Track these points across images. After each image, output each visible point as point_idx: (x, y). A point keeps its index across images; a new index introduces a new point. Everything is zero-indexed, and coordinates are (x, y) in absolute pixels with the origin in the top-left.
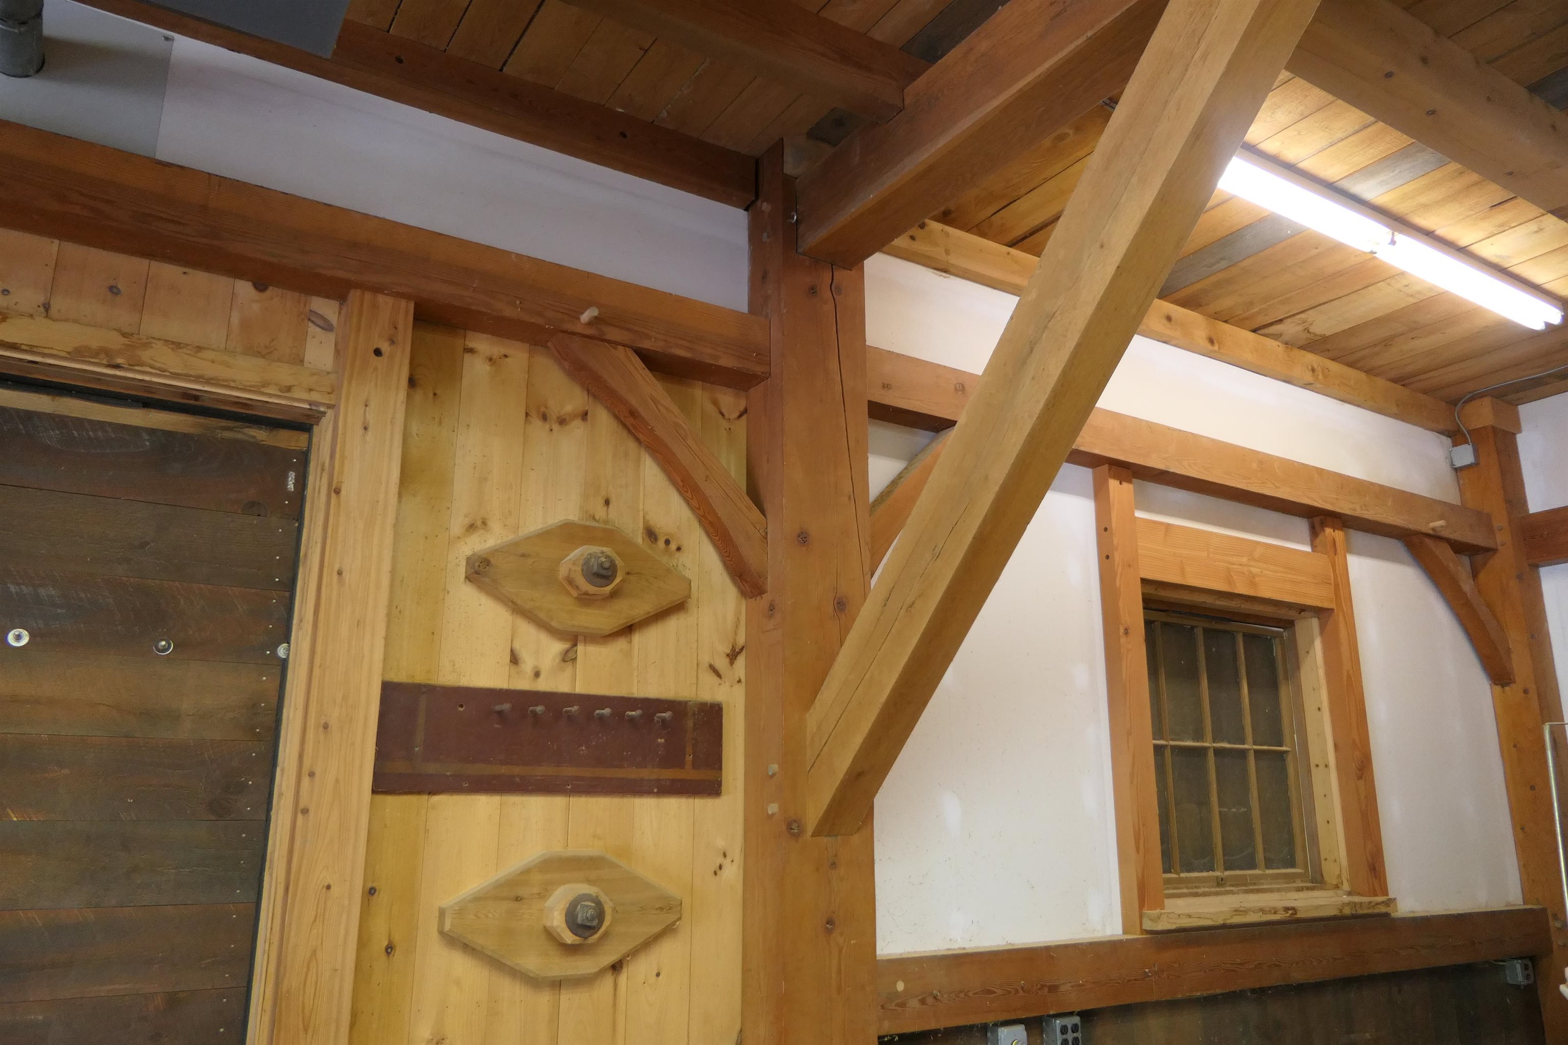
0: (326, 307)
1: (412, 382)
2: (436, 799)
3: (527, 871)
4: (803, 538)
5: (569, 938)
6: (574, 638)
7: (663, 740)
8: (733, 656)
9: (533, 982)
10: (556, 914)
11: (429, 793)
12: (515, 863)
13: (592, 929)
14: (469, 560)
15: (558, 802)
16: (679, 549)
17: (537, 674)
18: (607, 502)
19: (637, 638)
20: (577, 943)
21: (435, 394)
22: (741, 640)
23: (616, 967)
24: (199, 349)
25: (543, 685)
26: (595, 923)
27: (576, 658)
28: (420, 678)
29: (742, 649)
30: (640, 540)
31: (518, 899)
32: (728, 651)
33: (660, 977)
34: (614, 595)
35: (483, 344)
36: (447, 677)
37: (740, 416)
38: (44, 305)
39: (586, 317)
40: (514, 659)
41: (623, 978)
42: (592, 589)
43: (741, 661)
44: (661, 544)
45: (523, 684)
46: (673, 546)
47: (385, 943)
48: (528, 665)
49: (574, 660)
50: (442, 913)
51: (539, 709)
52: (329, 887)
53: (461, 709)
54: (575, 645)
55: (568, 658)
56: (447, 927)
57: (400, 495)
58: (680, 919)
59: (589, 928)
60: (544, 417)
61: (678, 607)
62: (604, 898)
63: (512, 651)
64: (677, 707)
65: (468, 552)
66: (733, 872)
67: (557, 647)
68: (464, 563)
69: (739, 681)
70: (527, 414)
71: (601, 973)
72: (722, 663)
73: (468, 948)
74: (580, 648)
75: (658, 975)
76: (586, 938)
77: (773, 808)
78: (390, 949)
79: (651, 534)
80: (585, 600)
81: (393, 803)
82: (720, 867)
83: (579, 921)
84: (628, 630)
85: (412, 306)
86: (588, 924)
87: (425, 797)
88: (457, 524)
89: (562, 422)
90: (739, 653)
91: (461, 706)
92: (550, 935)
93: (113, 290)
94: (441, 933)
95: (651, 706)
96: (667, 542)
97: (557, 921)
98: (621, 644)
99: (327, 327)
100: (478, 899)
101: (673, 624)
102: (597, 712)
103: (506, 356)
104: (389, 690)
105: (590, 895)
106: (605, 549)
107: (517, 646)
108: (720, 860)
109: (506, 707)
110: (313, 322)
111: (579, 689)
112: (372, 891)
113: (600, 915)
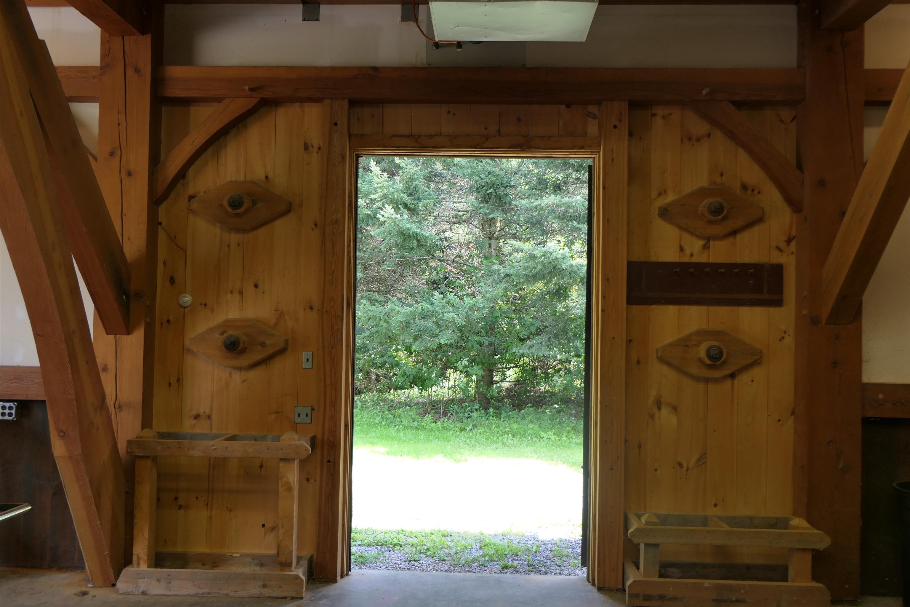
0: (593, 109)
1: (630, 134)
2: (652, 307)
3: (690, 335)
4: (821, 183)
5: (708, 361)
6: (708, 239)
7: (752, 282)
8: (789, 241)
9: (696, 379)
10: (702, 352)
11: (649, 305)
12: (686, 332)
13: (719, 359)
14: (659, 208)
15: (704, 308)
16: (759, 193)
17: (692, 255)
18: (722, 175)
19: (738, 237)
20: (712, 364)
21: (640, 138)
22: (794, 233)
23: (732, 376)
24: (550, 137)
25: (695, 260)
26: (718, 356)
27: (709, 247)
28: (643, 259)
29: (794, 238)
30: (738, 191)
31: (687, 346)
32: (786, 239)
33: (753, 383)
34: (724, 218)
35: (660, 111)
36: (653, 258)
37: (792, 121)
38: (498, 131)
39: (704, 92)
40: (682, 249)
41: (736, 381)
42: (712, 218)
43: (793, 244)
44: (750, 191)
45: (686, 260)
46: (756, 192)
47: (636, 360)
48: (688, 251)
49: (709, 248)
50: (657, 350)
51: (692, 270)
52: (614, 338)
53: (659, 271)
54: (709, 241)
55: (706, 247)
56: (659, 355)
57: (629, 185)
58: (761, 358)
59: (716, 358)
60: (690, 139)
61: (760, 220)
62: (722, 347)
63: (680, 246)
64: (758, 267)
65: (659, 205)
66: (789, 340)
67: (700, 243)
68: (657, 210)
69: (792, 253)
70: (682, 140)
71: (725, 378)
72: (783, 245)
73: (669, 364)
74: (711, 243)
75: (752, 381)
76: (715, 362)
77: (805, 312)
78: (638, 362)
79: (744, 187)
80: (711, 223)
81: (635, 309)
82: (783, 338)
83: (711, 355)
84: (734, 233)
85: (627, 103)
86: (715, 356)
87: (648, 306)
88: (654, 194)
89: (698, 140)
90: (792, 240)
91: (660, 270)
92: (700, 360)
93: (519, 120)
94: (658, 357)
95: (745, 267)
96: (753, 190)
97: (703, 354)
98: (731, 239)
99: (595, 117)
100: (670, 345)
101: (756, 229)
102: (720, 270)
103: (670, 114)
104: (631, 265)
105: (716, 346)
106: (718, 199)
107: (682, 244)
108: (783, 335)
109: (678, 270)
110: (589, 116)
111: (711, 261)
112: (630, 341)
113: (721, 353)
